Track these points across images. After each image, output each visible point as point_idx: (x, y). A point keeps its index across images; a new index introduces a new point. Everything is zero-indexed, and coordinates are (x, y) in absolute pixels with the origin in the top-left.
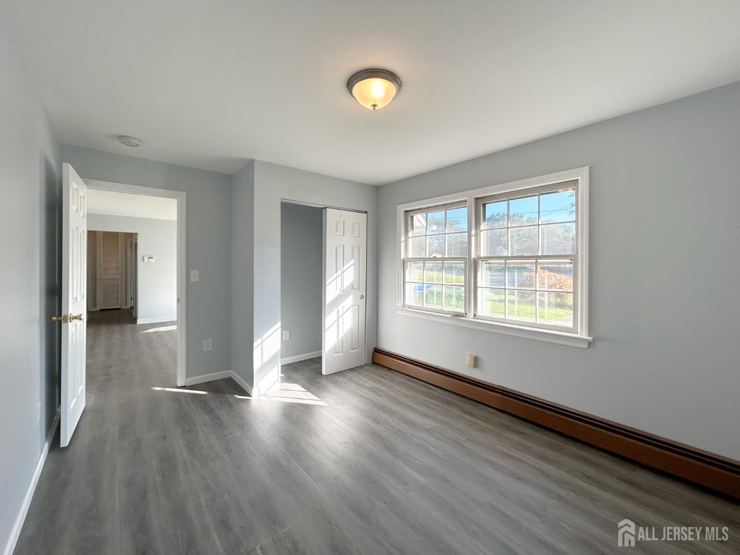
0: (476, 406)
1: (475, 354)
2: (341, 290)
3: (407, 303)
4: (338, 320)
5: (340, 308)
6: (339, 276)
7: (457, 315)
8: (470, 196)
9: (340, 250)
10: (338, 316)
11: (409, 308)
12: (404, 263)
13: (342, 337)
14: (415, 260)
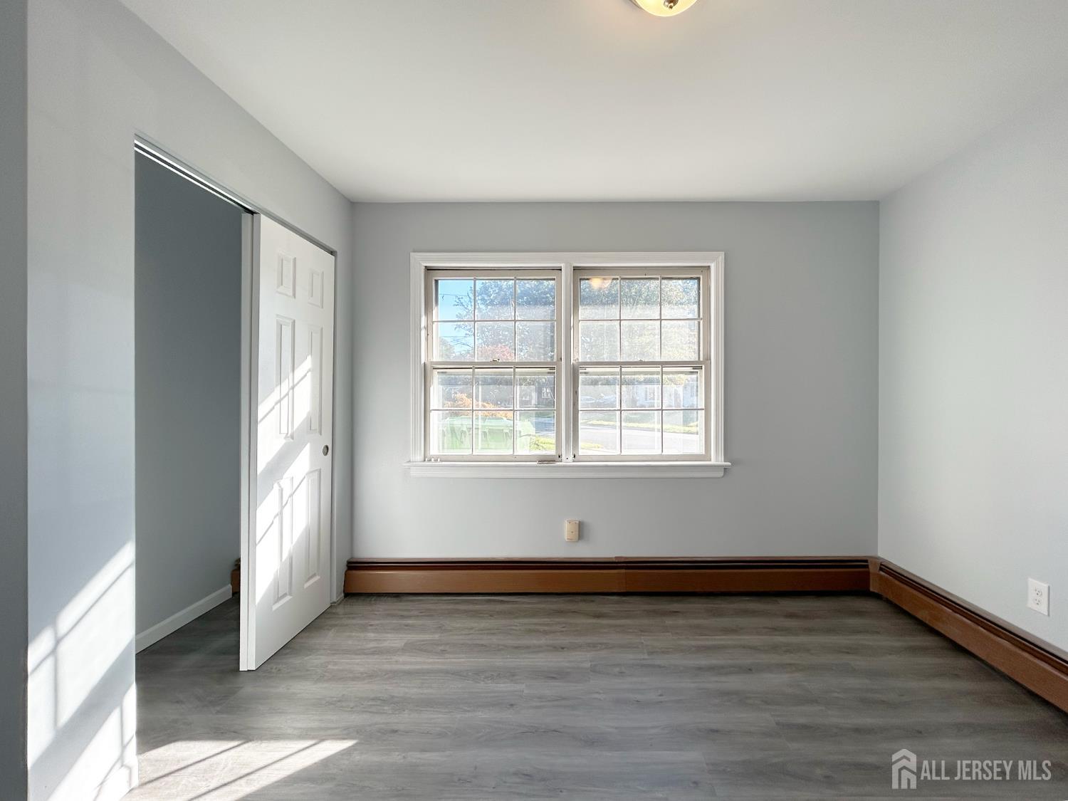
0: (593, 601)
1: (578, 519)
2: (286, 437)
3: (434, 450)
4: (281, 513)
5: (285, 483)
6: (284, 397)
7: (545, 460)
8: (565, 262)
9: (287, 331)
10: (282, 503)
11: (441, 461)
12: (426, 373)
13: (290, 551)
14: (444, 367)
